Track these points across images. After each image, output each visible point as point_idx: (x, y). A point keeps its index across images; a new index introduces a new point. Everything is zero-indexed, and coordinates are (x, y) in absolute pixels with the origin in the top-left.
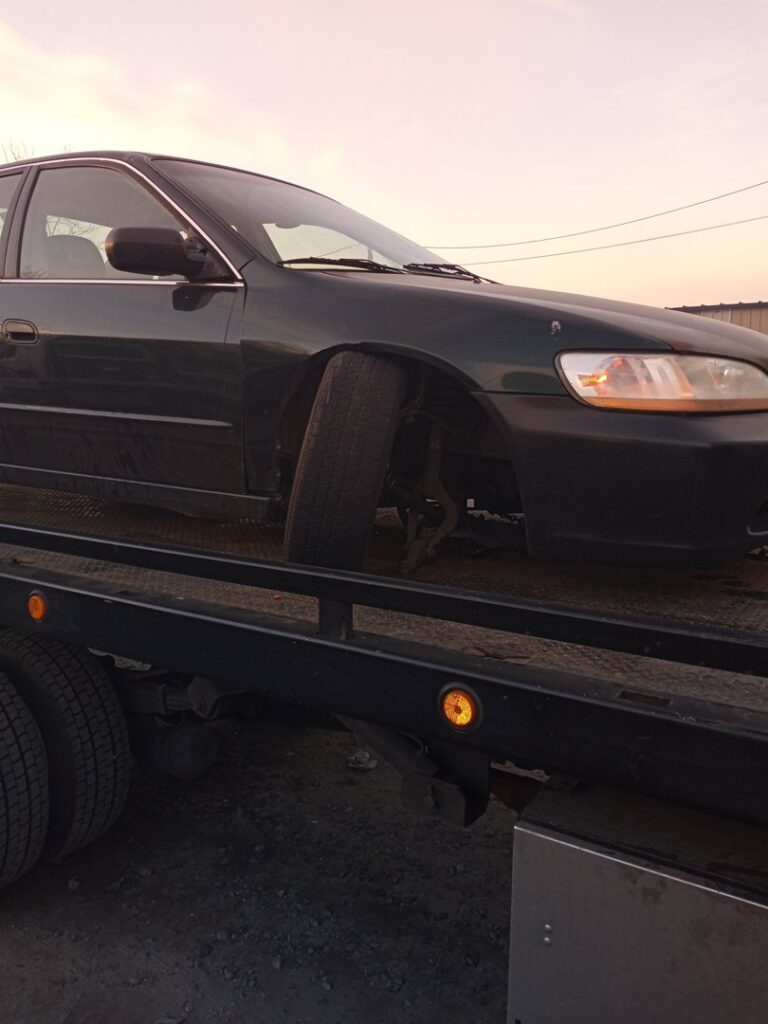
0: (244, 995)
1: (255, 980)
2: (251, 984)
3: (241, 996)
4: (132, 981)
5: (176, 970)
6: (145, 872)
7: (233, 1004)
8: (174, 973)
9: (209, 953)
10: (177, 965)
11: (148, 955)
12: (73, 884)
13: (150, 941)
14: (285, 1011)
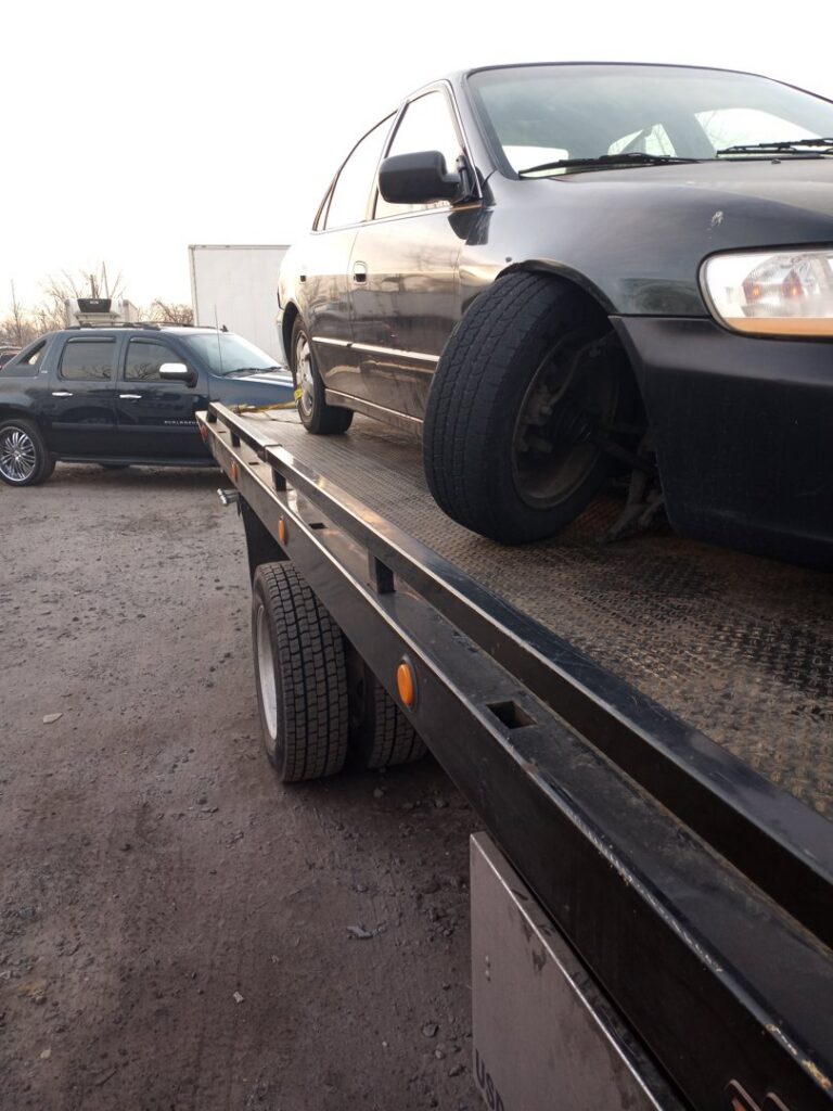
0: (432, 940)
1: (451, 932)
2: (446, 932)
3: (428, 939)
4: (359, 888)
5: (397, 894)
6: (439, 803)
7: (417, 943)
8: (394, 895)
9: (436, 891)
10: (402, 890)
11: (388, 872)
12: (378, 793)
13: (397, 861)
14: (454, 970)
